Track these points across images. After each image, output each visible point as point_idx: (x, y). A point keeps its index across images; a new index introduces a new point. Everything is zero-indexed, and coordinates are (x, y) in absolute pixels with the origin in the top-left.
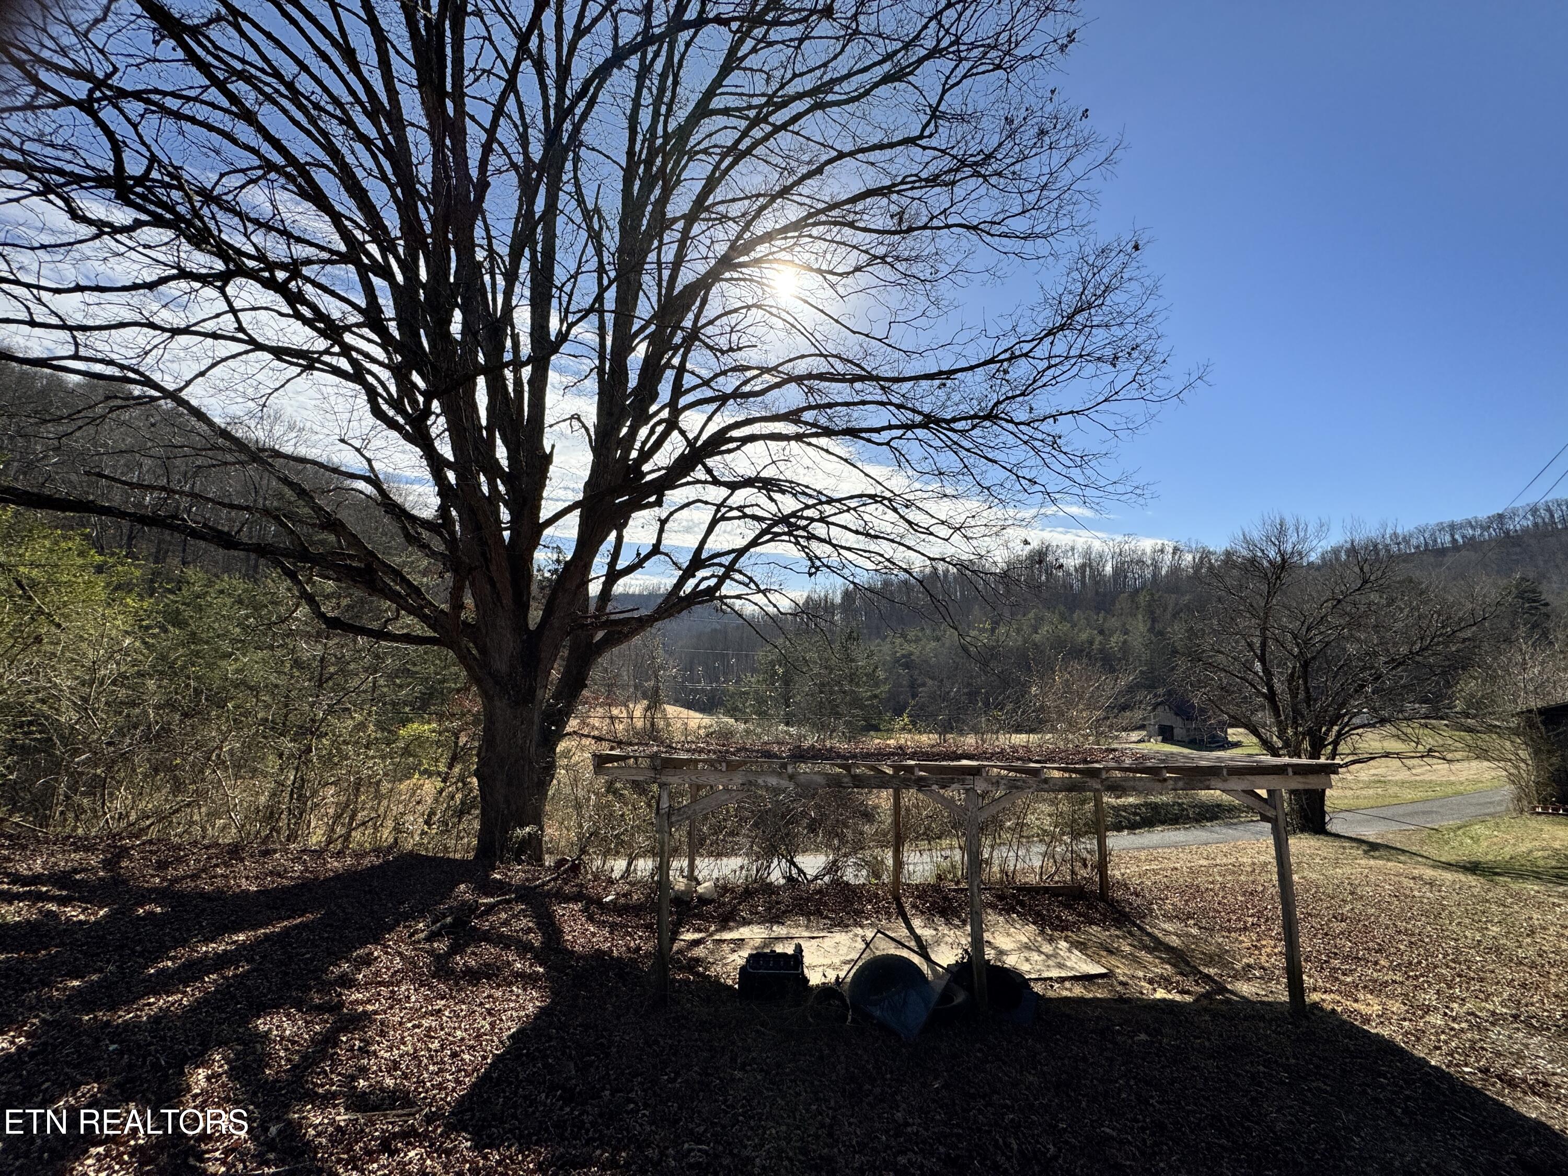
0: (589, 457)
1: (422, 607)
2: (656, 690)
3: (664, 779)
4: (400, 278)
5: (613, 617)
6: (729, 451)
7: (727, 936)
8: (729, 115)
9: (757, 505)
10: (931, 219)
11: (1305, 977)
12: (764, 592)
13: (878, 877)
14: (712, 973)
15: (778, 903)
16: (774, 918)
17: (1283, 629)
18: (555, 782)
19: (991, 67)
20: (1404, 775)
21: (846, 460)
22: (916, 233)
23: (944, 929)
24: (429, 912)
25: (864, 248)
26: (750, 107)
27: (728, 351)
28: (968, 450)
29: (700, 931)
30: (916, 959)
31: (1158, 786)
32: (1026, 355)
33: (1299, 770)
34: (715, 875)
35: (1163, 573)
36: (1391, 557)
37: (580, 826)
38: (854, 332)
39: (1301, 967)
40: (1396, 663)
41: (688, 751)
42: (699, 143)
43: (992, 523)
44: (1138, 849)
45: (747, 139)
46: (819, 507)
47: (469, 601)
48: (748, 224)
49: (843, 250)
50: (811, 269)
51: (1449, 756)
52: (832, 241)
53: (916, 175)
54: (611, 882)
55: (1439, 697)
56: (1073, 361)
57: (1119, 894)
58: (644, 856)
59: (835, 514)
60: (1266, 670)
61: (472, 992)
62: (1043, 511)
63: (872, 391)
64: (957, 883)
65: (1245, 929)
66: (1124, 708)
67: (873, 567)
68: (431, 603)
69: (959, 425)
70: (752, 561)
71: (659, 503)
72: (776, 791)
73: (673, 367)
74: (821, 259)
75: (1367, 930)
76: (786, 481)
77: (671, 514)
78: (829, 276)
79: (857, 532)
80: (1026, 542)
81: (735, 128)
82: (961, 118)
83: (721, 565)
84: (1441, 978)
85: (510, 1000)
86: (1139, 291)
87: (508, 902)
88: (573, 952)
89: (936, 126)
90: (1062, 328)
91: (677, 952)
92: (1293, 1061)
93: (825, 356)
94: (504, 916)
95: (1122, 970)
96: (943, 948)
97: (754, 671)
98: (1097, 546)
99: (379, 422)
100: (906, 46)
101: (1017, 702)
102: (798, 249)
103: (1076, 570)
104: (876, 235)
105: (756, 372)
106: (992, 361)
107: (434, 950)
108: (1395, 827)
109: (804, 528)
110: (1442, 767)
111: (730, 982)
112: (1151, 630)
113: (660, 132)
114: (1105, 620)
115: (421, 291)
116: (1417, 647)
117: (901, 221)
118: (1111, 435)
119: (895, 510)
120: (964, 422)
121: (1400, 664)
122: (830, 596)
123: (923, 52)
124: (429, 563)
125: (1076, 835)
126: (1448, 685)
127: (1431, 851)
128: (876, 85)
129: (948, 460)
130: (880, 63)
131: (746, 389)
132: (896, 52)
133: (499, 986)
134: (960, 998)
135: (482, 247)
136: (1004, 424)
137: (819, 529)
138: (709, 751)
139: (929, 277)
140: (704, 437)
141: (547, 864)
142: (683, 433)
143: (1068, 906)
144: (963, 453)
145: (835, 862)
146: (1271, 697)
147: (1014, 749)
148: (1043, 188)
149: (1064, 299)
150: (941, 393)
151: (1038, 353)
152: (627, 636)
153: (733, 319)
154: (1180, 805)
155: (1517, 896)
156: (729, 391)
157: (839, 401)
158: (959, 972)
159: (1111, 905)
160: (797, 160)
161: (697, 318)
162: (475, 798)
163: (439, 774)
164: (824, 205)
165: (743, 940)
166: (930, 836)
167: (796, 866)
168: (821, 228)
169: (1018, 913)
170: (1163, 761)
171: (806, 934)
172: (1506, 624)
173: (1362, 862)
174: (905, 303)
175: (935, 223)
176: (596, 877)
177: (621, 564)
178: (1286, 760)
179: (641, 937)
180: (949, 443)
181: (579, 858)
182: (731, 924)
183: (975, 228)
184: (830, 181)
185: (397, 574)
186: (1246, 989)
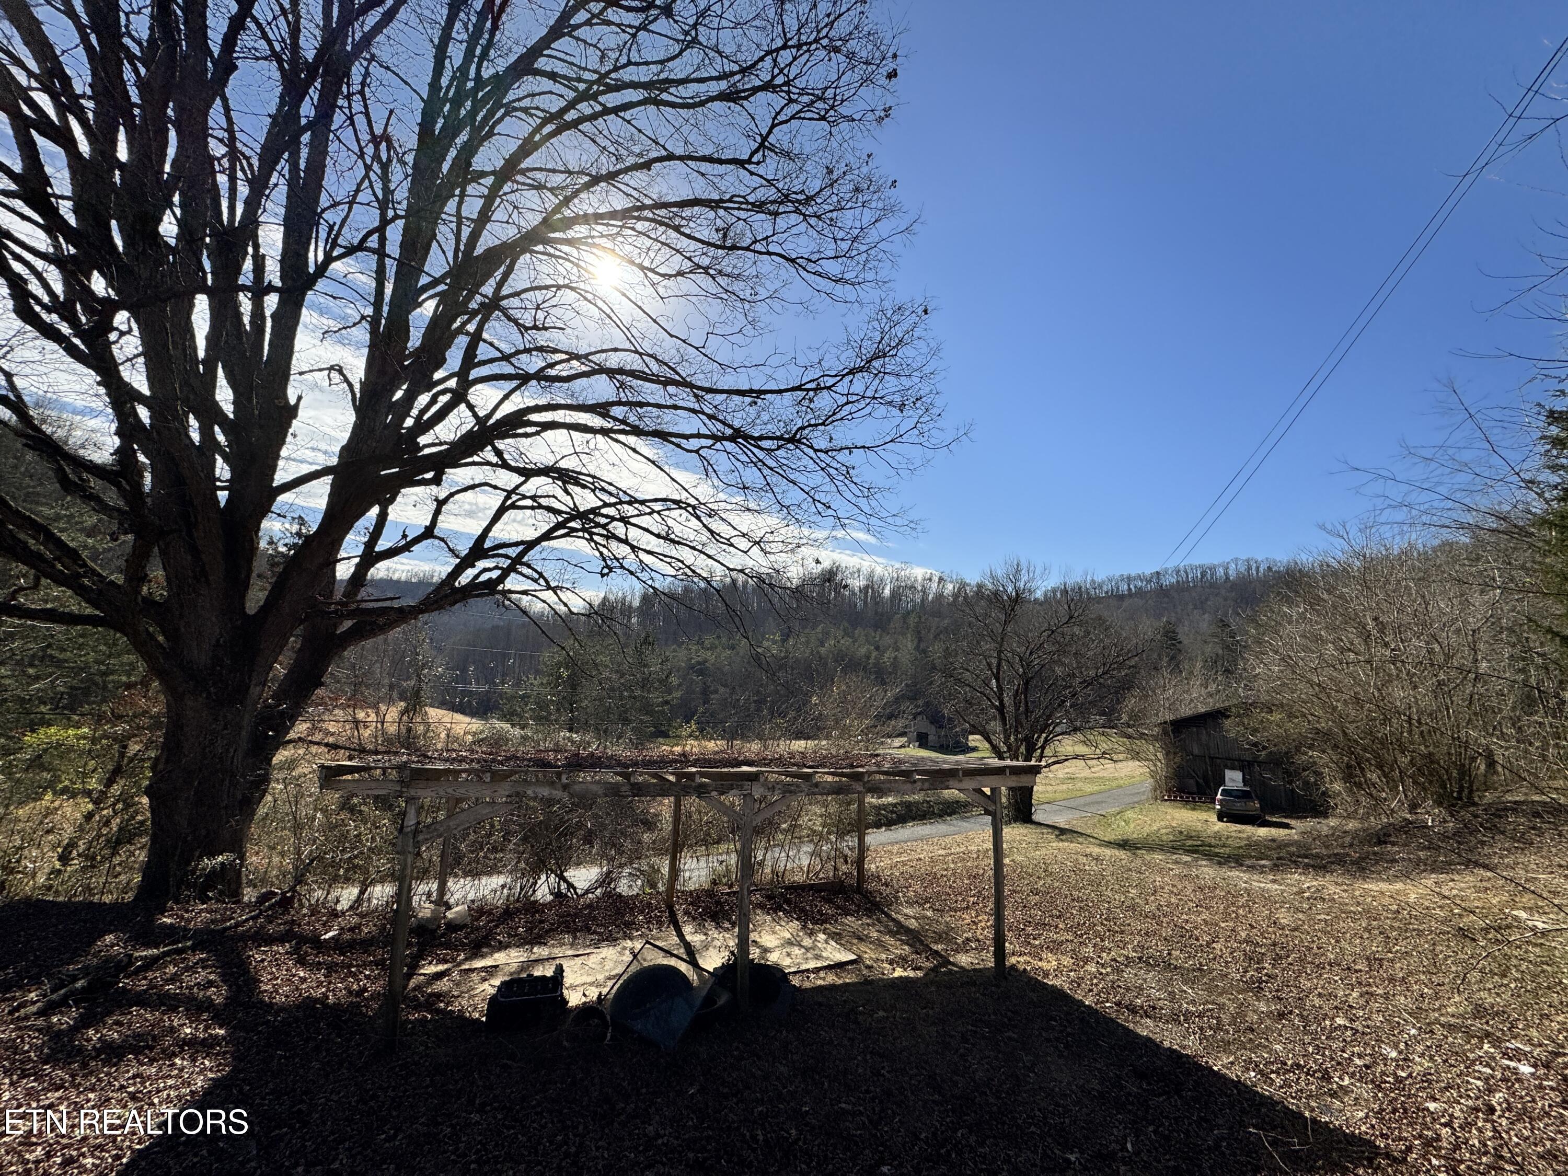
0: (350, 417)
1: (79, 576)
2: (417, 693)
3: (413, 792)
4: (84, 147)
5: (364, 605)
6: (526, 435)
7: (479, 964)
8: (555, 81)
9: (554, 496)
10: (754, 242)
11: (1007, 945)
12: (554, 590)
13: (653, 885)
14: (455, 1007)
15: (541, 922)
16: (535, 939)
17: (1013, 652)
18: (269, 798)
19: (817, 116)
20: (1086, 773)
21: (653, 462)
22: (740, 252)
23: (714, 933)
24: (50, 977)
25: (688, 255)
26: (579, 80)
27: (531, 328)
28: (771, 469)
29: (446, 962)
30: (683, 967)
31: (909, 786)
32: (829, 388)
33: (1015, 771)
34: (471, 896)
35: (930, 598)
36: (1089, 598)
37: (299, 852)
38: (672, 336)
39: (1004, 935)
40: (1087, 683)
41: (446, 760)
42: (519, 100)
43: (789, 540)
44: (892, 844)
45: (572, 111)
46: (619, 507)
47: (157, 573)
48: (567, 201)
49: (666, 251)
50: (632, 263)
51: (1115, 757)
52: (656, 240)
53: (744, 197)
54: (334, 914)
55: (1113, 710)
56: (868, 401)
57: (872, 886)
58: (382, 881)
59: (638, 516)
60: (999, 686)
61: (108, 1074)
62: (834, 533)
63: (685, 398)
64: (731, 886)
65: (968, 908)
66: (891, 717)
67: (673, 572)
68: (93, 571)
69: (765, 444)
70: (544, 555)
71: (437, 481)
72: (549, 802)
73: (468, 333)
74: (643, 255)
75: (1052, 901)
76: (589, 475)
77: (452, 495)
78: (650, 274)
79: (658, 536)
80: (818, 562)
81: (562, 96)
82: (787, 155)
83: (506, 556)
84: (1097, 935)
85: (170, 1077)
86: (925, 350)
87: (179, 952)
88: (271, 1005)
89: (764, 155)
90: (861, 369)
91: (414, 989)
92: (993, 1017)
93: (641, 354)
94: (171, 969)
95: (869, 954)
96: (712, 952)
97: (537, 672)
98: (879, 571)
99: (29, 328)
100: (743, 71)
101: (799, 710)
102: (620, 239)
103: (860, 590)
104: (700, 245)
105: (564, 357)
106: (799, 388)
107: (50, 1026)
108: (1078, 814)
109: (604, 526)
110: (1110, 765)
111: (476, 1015)
112: (917, 648)
113: (472, 74)
114: (881, 637)
115: (117, 172)
116: (1100, 671)
117: (725, 236)
118: (894, 472)
119: (698, 518)
120: (770, 442)
121: (1089, 684)
122: (628, 599)
123: (758, 83)
124: (100, 520)
125: (841, 835)
126: (1118, 702)
127: (1099, 833)
128: (712, 99)
129: (752, 476)
130: (717, 78)
131: (552, 372)
132: (732, 74)
133: (152, 1061)
134: (723, 999)
135: (221, 140)
136: (806, 450)
137: (619, 529)
138: (472, 761)
139: (749, 298)
140: (498, 415)
141: (246, 899)
142: (471, 407)
143: (829, 901)
144: (766, 471)
145: (609, 873)
146: (1001, 709)
147: (792, 755)
148: (855, 239)
149: (864, 344)
150: (752, 410)
151: (839, 388)
152: (384, 629)
153: (539, 296)
154: (928, 802)
155: (1148, 865)
156: (532, 371)
157: (652, 401)
158: (725, 973)
159: (866, 897)
160: (627, 149)
161: (500, 285)
162: (142, 823)
163: (88, 793)
164: (651, 202)
165: (497, 966)
166: (709, 842)
167: (566, 881)
168: (647, 224)
169: (784, 911)
170: (914, 765)
171: (570, 953)
172: (1155, 656)
173: (1054, 845)
174: (724, 317)
175: (758, 247)
176: (314, 911)
177: (383, 544)
178: (1008, 762)
179: (367, 977)
180: (754, 460)
181: (293, 889)
182: (485, 950)
183: (793, 261)
184: (659, 179)
185: (42, 531)
186: (964, 960)
